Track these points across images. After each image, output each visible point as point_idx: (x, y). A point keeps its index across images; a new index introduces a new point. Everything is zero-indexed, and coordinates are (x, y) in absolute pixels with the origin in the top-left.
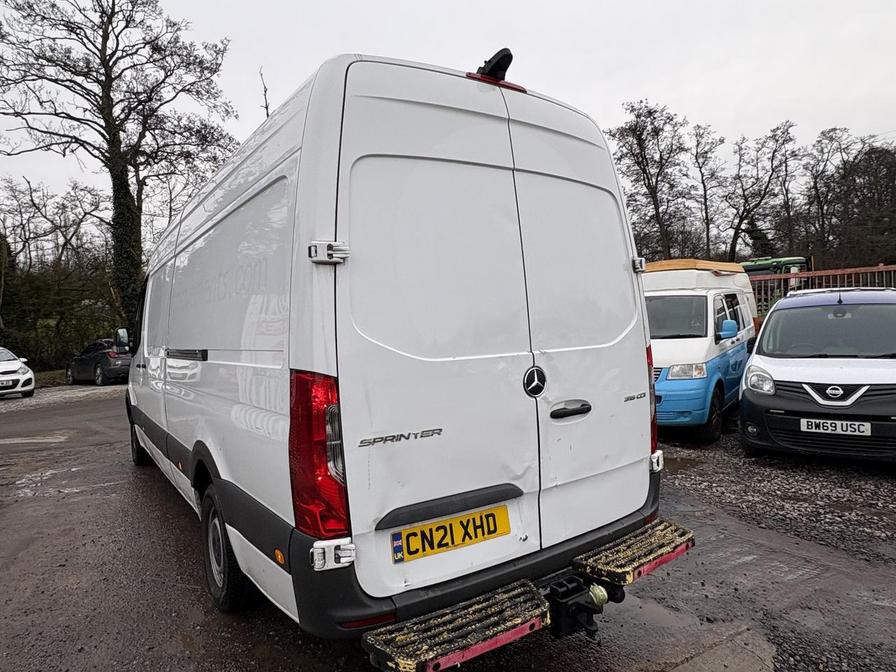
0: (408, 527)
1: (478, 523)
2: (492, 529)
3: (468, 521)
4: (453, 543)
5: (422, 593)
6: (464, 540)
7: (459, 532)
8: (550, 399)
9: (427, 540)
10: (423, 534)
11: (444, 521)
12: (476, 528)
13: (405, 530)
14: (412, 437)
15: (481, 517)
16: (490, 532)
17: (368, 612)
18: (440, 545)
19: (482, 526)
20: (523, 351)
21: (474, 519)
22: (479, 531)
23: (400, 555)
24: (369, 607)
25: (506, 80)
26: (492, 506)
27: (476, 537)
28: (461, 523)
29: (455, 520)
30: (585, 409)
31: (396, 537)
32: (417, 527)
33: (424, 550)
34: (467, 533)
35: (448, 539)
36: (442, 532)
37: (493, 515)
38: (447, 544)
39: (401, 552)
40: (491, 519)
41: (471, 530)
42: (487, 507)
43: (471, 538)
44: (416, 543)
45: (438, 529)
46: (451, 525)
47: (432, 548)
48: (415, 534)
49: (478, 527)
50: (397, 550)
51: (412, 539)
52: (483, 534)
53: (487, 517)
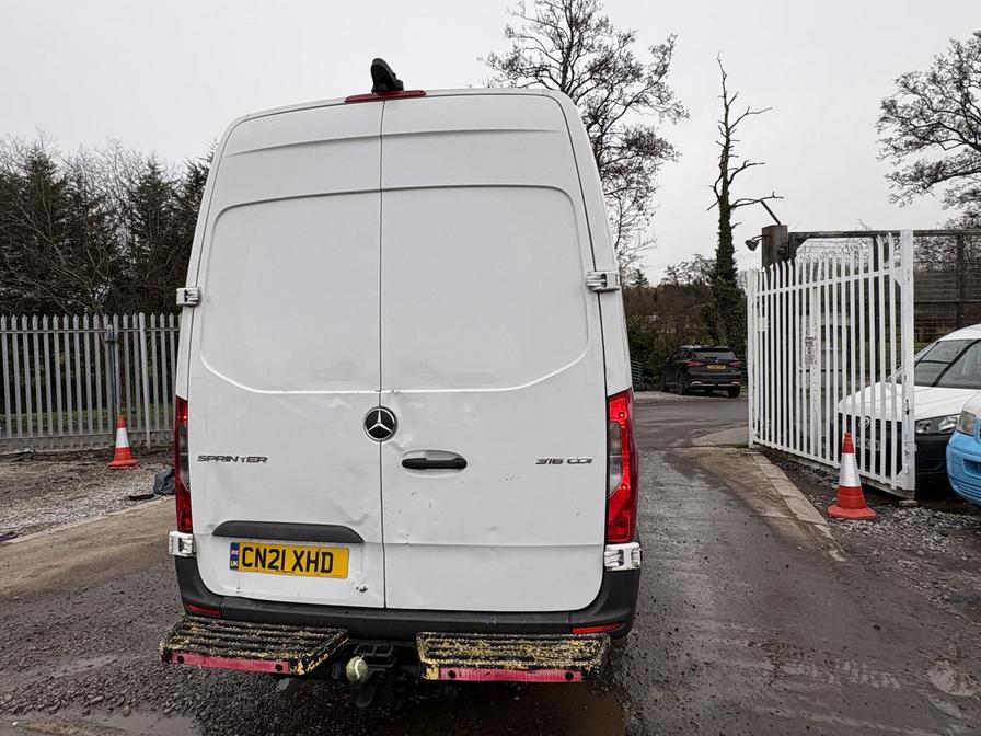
0: (246, 540)
1: (313, 557)
2: (327, 567)
3: (303, 553)
4: (283, 568)
5: (249, 602)
6: (294, 569)
7: (291, 561)
8: (402, 446)
9: (260, 558)
10: (258, 550)
11: (279, 545)
12: (309, 561)
13: (243, 542)
14: (239, 460)
15: (317, 553)
16: (323, 570)
17: (200, 601)
18: (271, 566)
19: (316, 562)
20: (371, 389)
21: (309, 553)
22: (312, 566)
23: (235, 563)
24: (201, 596)
25: (406, 89)
26: (333, 545)
27: (308, 570)
28: (295, 552)
29: (290, 548)
30: (459, 464)
31: (234, 547)
32: (255, 543)
33: (256, 566)
34: (298, 563)
35: (278, 563)
36: (275, 554)
37: (331, 555)
38: (277, 568)
39: (237, 561)
40: (328, 558)
41: (303, 561)
42: (327, 545)
43: (301, 569)
44: (251, 557)
45: (271, 551)
46: (284, 552)
47: (264, 567)
48: (251, 550)
49: (313, 562)
50: (233, 558)
51: (247, 552)
52: (316, 570)
53: (324, 554)
